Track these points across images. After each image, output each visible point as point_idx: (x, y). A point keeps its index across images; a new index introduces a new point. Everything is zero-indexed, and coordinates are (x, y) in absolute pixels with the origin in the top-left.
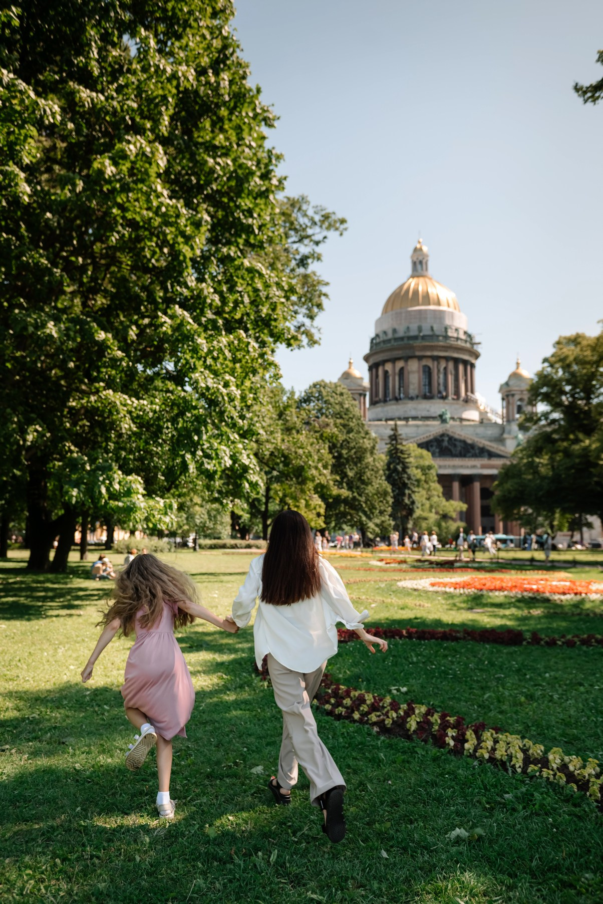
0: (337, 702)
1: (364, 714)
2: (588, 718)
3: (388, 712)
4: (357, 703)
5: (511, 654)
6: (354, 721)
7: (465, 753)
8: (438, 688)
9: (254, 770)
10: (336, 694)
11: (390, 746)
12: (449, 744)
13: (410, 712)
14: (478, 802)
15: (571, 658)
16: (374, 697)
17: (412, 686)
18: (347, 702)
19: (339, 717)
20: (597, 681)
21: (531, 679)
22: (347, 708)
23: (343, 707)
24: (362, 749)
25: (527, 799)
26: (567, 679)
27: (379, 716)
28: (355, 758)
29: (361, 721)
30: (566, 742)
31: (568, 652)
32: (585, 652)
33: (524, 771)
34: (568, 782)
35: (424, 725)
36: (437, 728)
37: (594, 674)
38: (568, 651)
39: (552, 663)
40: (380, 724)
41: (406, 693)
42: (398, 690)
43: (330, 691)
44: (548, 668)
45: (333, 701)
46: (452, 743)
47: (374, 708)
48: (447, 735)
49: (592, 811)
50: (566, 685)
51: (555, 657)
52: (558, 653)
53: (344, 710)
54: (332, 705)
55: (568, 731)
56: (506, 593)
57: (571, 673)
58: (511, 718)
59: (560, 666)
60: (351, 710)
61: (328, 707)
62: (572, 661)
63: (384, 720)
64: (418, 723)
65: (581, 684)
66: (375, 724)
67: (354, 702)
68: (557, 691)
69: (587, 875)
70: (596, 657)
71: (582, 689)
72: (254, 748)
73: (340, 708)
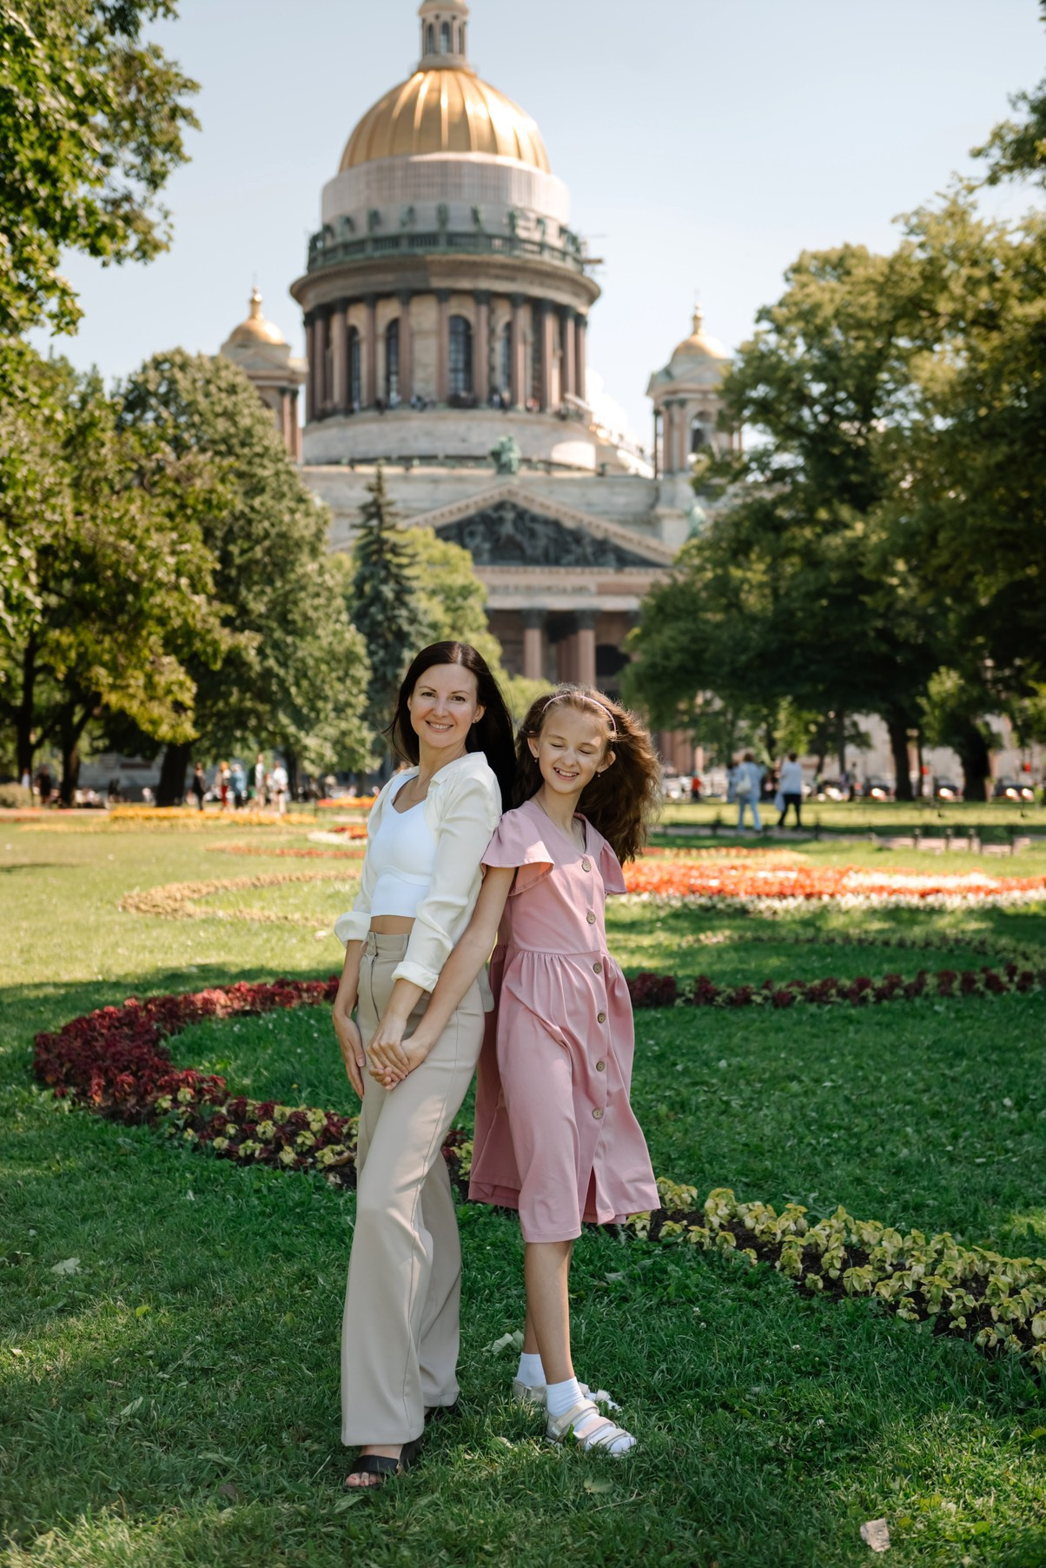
0: (242, 1130)
1: (305, 1153)
2: (801, 1140)
4: (288, 1129)
5: (647, 1024)
6: (284, 1167)
9: (59, 1269)
10: (238, 1115)
15: (779, 1029)
16: (328, 1116)
18: (266, 1128)
19: (249, 1159)
20: (831, 1072)
21: (686, 1071)
22: (266, 1142)
23: (256, 1139)
24: (302, 1216)
25: (653, 1279)
26: (764, 1070)
27: (340, 1153)
28: (287, 1234)
29: (297, 1165)
30: (747, 1185)
31: (775, 1017)
32: (812, 1016)
33: (653, 1236)
34: (739, 1247)
37: (827, 1058)
38: (778, 1017)
39: (736, 1040)
43: (224, 1110)
44: (726, 1050)
47: (328, 1137)
49: (781, 1293)
50: (761, 1080)
51: (746, 1028)
52: (754, 1021)
53: (259, 1146)
54: (231, 1138)
55: (754, 1164)
56: (645, 897)
57: (776, 1059)
59: (753, 1047)
60: (275, 1145)
61: (221, 1143)
62: (781, 1035)
65: (792, 1078)
66: (330, 1168)
67: (280, 1128)
68: (740, 1092)
69: (757, 1389)
70: (835, 1025)
71: (794, 1086)
72: (53, 1228)
73: (250, 1143)
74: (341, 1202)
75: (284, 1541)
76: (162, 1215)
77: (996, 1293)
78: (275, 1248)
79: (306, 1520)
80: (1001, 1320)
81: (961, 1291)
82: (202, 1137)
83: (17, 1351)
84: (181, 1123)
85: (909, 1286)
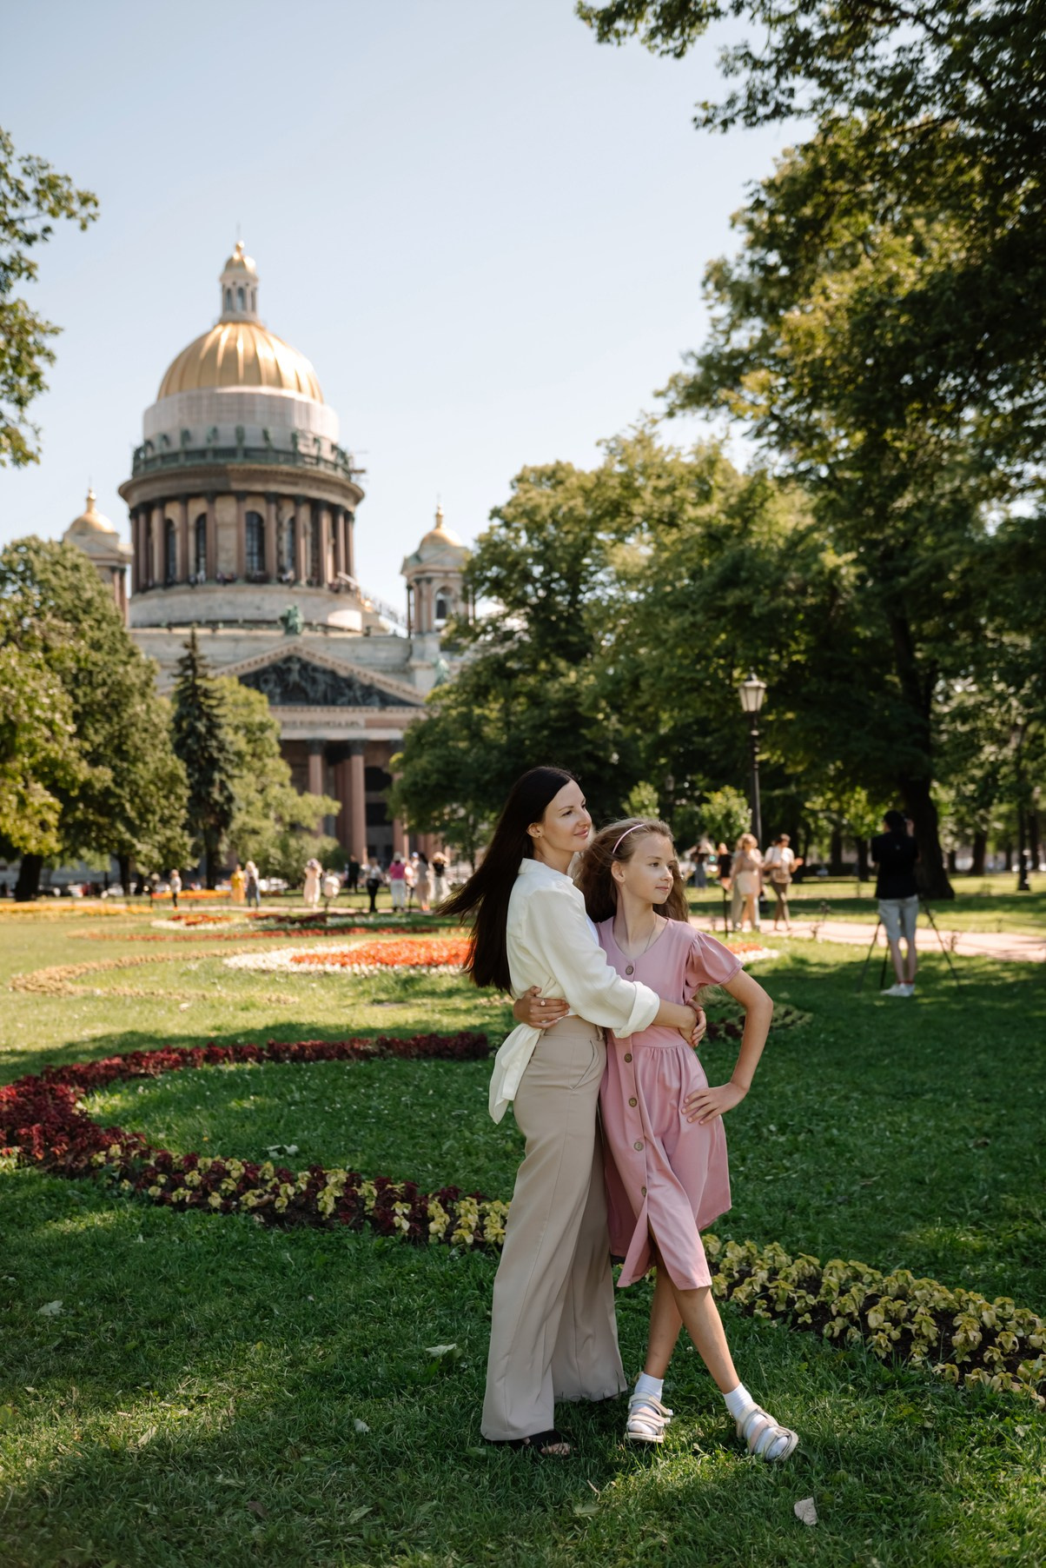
0: (170, 1179)
1: (228, 1197)
3: (276, 1187)
4: (213, 1177)
6: (216, 1210)
7: (431, 1239)
8: (354, 1142)
9: (45, 1311)
10: (165, 1166)
11: (293, 1242)
12: (400, 1228)
13: (318, 1183)
14: (472, 1309)
16: (243, 1165)
17: (306, 1142)
18: (194, 1177)
19: (181, 1206)
22: (194, 1189)
23: (187, 1187)
24: (241, 1253)
27: (260, 1196)
28: (234, 1269)
29: (225, 1209)
35: (348, 1204)
36: (372, 1204)
40: (266, 1209)
41: (297, 1155)
42: (281, 1151)
43: (152, 1163)
45: (162, 1179)
46: (406, 1225)
47: (247, 1183)
48: (394, 1214)
53: (189, 1193)
54: (162, 1186)
58: (496, 1178)
60: (203, 1192)
61: (154, 1191)
63: (271, 1203)
64: (337, 1199)
66: (254, 1210)
67: (206, 1176)
72: (31, 1274)
73: (181, 1190)
74: (272, 1239)
75: (314, 1553)
76: (122, 1258)
77: (829, 1292)
78: (226, 1282)
79: (328, 1532)
80: (839, 1314)
81: (802, 1292)
82: (138, 1186)
83: (30, 1389)
84: (116, 1175)
85: (758, 1289)
